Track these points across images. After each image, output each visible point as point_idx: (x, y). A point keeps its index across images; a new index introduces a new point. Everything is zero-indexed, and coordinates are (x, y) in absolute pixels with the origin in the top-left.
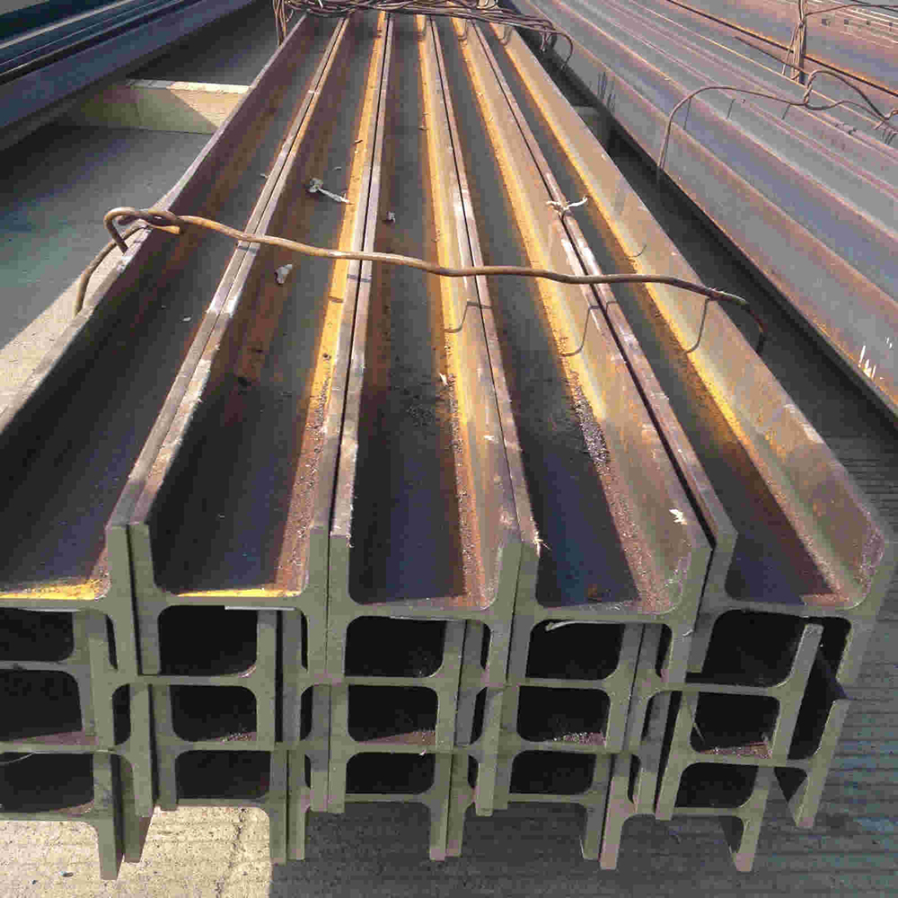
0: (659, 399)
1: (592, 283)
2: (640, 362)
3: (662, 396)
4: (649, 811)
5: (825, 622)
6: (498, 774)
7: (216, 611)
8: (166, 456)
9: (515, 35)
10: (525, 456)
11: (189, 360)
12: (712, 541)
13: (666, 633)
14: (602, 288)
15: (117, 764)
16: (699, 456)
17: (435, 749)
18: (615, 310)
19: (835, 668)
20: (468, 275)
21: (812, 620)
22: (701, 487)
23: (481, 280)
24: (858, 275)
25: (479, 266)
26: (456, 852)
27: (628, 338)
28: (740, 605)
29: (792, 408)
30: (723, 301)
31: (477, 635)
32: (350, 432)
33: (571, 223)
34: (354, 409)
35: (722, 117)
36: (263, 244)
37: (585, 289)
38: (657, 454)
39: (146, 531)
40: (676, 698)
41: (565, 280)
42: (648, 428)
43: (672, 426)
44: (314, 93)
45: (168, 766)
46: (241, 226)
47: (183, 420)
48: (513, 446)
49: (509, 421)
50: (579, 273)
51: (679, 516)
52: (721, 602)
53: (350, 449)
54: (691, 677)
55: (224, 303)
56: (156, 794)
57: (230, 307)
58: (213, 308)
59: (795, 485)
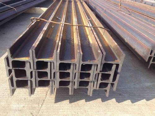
0: (98, 40)
1: (91, 27)
2: (96, 36)
3: (98, 39)
4: (95, 89)
5: (116, 64)
6: (77, 84)
7: (43, 62)
8: (37, 44)
9: (84, 2)
10: (81, 45)
11: (40, 34)
12: (103, 54)
13: (97, 65)
14: (92, 28)
15: (31, 81)
16: (102, 45)
17: (70, 80)
18: (93, 31)
19: (117, 70)
20: (76, 26)
21: (115, 64)
22: (102, 48)
23: (77, 26)
24: (125, 30)
25: (77, 25)
26: (73, 94)
27: (95, 33)
28: (106, 62)
29: (114, 41)
30: (107, 30)
31: (75, 65)
32: (60, 42)
33: (89, 22)
34: (61, 40)
35: (109, 12)
36: (51, 22)
37: (90, 28)
38: (97, 45)
39: (34, 51)
40: (99, 74)
41: (87, 27)
42: (96, 43)
43: (99, 42)
44: (58, 7)
45: (37, 82)
46: (48, 20)
47: (39, 40)
48: (80, 44)
49: (80, 42)
50: (89, 26)
51: (99, 51)
52: (104, 62)
53: (60, 44)
54: (100, 71)
55: (45, 28)
56: (36, 86)
57: (46, 29)
58: (44, 29)
59: (114, 50)
